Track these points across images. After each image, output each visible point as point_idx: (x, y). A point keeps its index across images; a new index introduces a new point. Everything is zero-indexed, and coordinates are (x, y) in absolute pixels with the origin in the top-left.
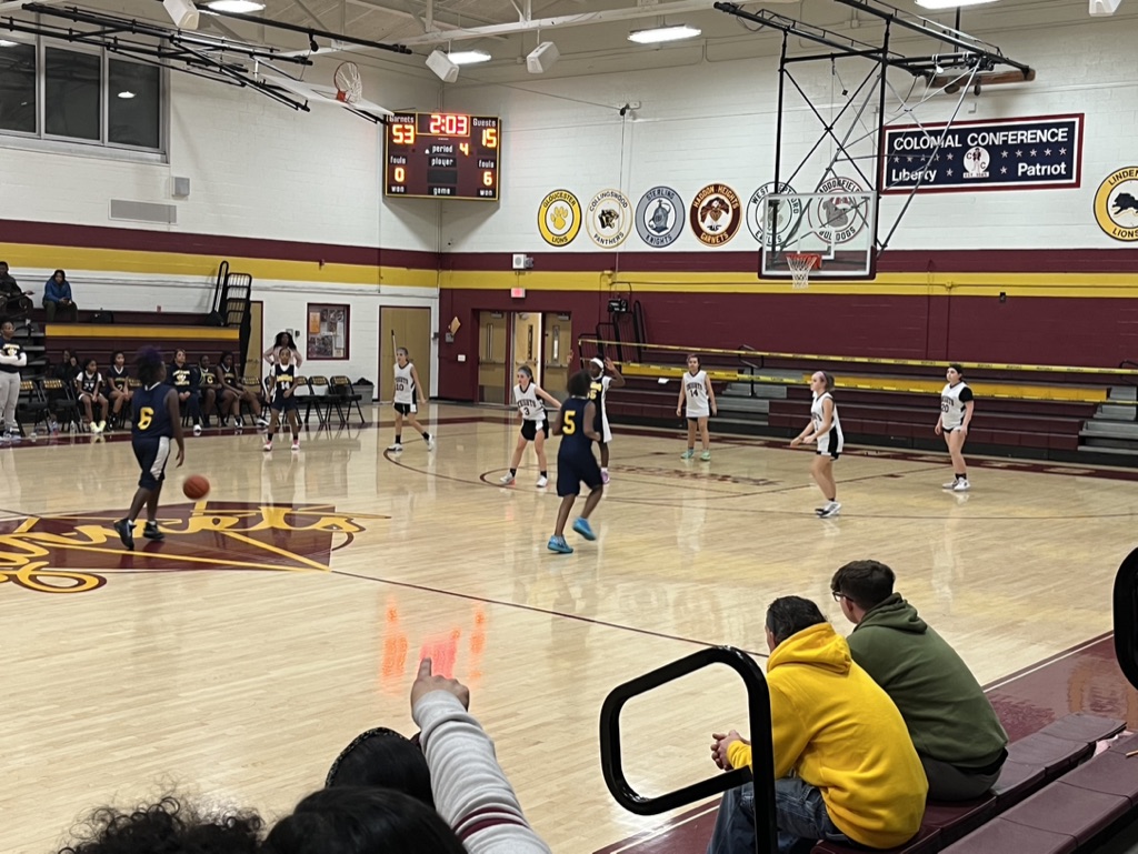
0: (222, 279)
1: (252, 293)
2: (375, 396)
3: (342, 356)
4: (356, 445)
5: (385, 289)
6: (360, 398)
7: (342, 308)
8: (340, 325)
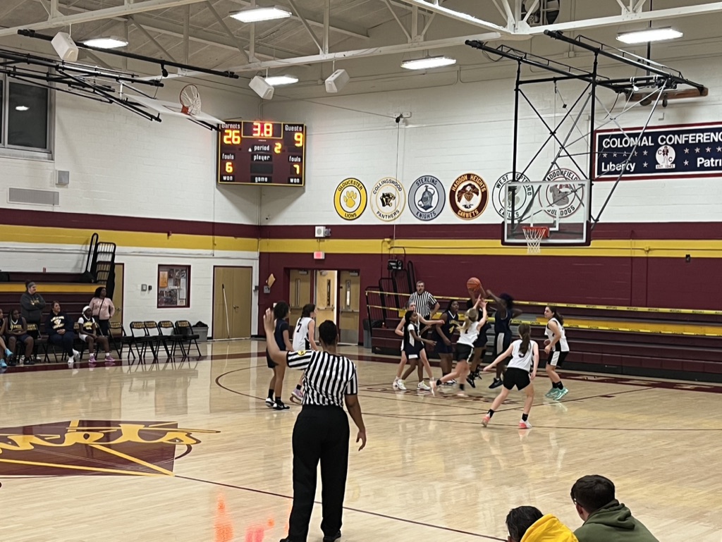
0: (93, 247)
1: (116, 257)
2: (210, 335)
3: (184, 304)
4: (194, 373)
5: (218, 253)
6: (197, 337)
7: (185, 268)
8: (183, 281)
